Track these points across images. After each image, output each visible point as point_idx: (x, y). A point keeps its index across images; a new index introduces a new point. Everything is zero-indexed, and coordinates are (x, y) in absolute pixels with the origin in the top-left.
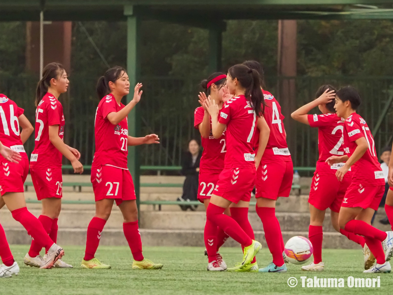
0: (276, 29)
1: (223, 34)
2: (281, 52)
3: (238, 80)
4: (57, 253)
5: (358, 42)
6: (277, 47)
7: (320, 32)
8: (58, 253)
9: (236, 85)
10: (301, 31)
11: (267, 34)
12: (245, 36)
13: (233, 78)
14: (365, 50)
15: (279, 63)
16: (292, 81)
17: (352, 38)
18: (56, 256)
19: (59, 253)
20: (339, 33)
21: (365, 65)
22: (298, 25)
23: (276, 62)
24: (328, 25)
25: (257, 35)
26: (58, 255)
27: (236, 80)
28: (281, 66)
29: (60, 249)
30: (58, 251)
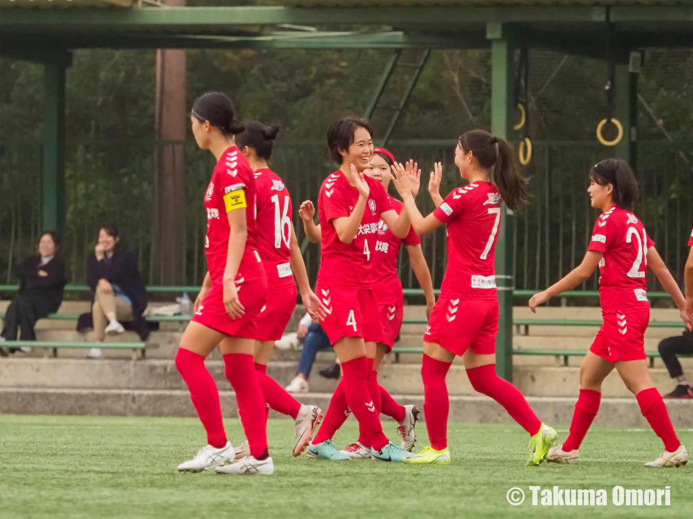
0: (153, 63)
1: (68, 71)
2: (162, 102)
3: (473, 154)
4: (313, 416)
5: (284, 84)
6: (154, 93)
7: (224, 69)
8: (314, 414)
9: (471, 162)
10: (193, 66)
11: (139, 72)
12: (102, 75)
13: (466, 152)
14: (296, 99)
15: (157, 116)
16: (179, 148)
17: (275, 78)
18: (313, 420)
19: (317, 414)
20: (255, 71)
21: (295, 122)
22: (189, 57)
23: (152, 117)
24: (236, 58)
25: (122, 74)
26: (315, 418)
27: (472, 154)
28: (160, 124)
29: (315, 409)
30: (313, 411)
